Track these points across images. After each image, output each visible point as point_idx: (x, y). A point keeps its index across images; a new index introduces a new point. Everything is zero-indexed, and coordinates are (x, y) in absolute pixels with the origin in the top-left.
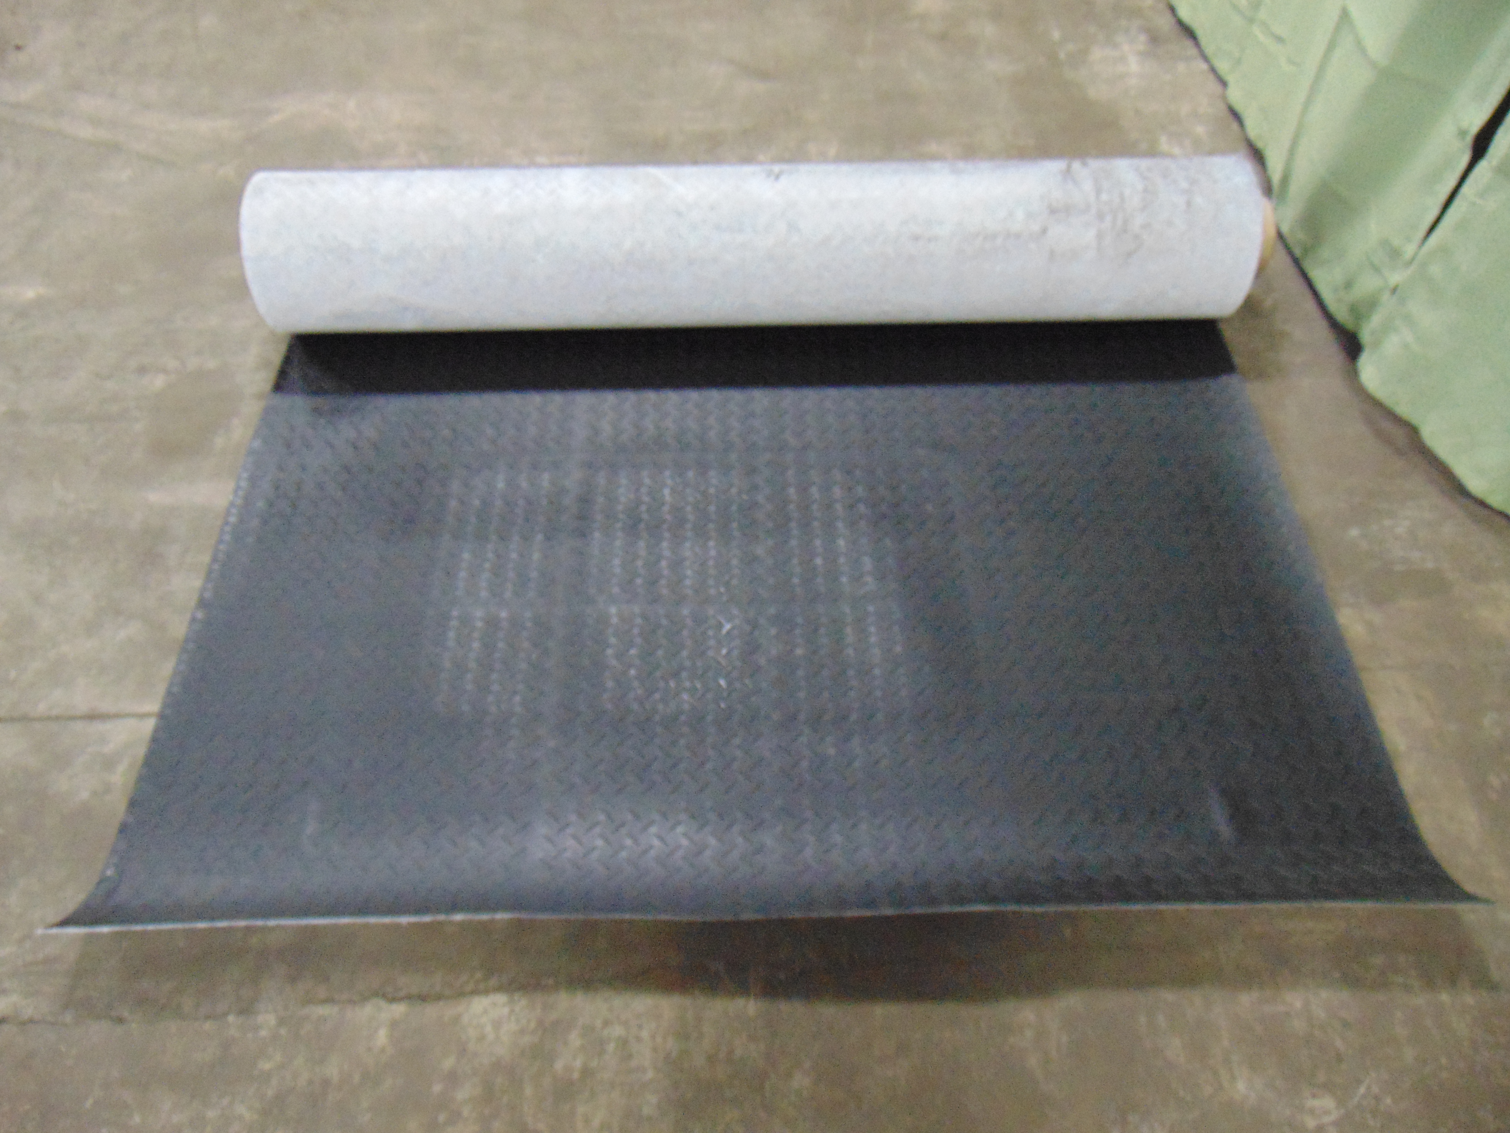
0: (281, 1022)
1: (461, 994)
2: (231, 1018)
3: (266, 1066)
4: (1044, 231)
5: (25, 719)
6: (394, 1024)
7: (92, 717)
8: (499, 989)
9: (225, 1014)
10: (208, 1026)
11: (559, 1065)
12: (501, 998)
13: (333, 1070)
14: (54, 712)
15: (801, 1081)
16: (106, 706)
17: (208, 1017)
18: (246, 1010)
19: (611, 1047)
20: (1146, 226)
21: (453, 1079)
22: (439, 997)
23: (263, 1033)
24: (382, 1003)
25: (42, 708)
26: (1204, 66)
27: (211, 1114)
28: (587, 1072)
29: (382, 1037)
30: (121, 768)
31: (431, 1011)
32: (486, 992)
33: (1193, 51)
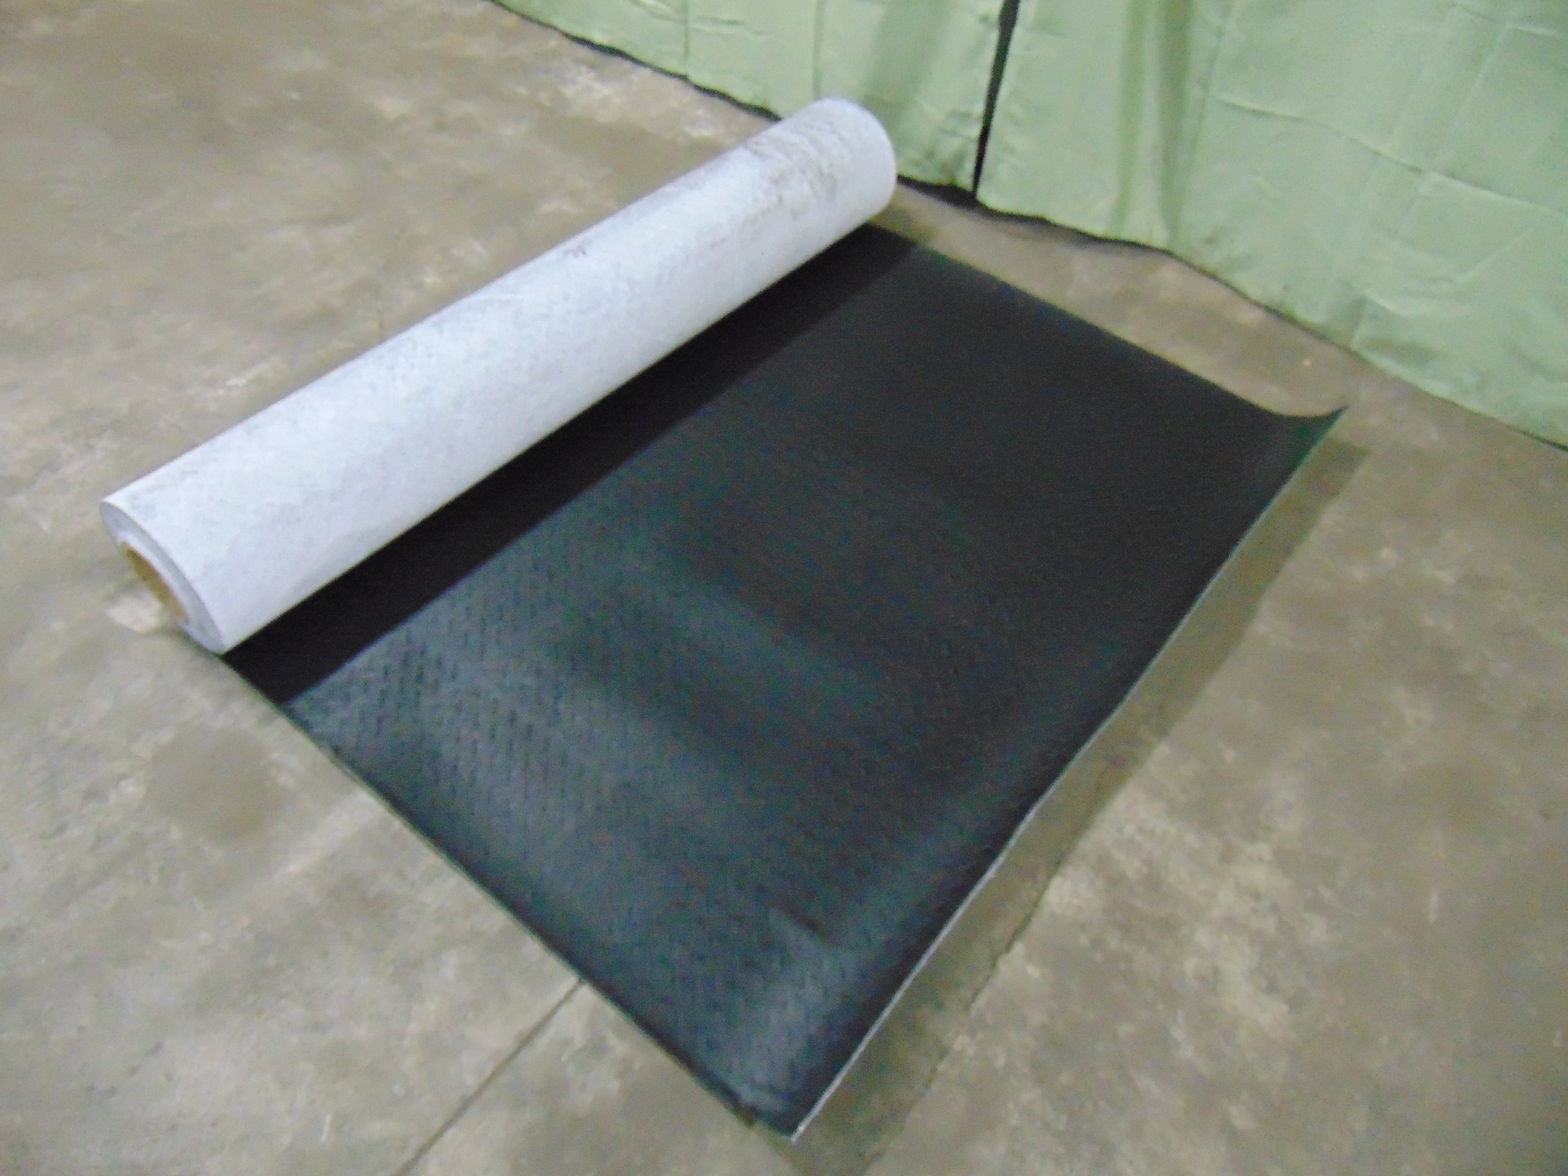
0: (972, 1033)
1: (1036, 903)
2: (941, 1068)
3: (1001, 1061)
4: (780, 199)
5: (466, 1104)
6: (1029, 958)
7: (527, 1040)
8: (1050, 877)
9: (934, 1070)
10: (934, 1088)
11: (1131, 874)
12: (1056, 881)
13: (1037, 1017)
14: (488, 1071)
15: (1230, 755)
16: (525, 1023)
17: (927, 1086)
18: (943, 1053)
19: (1138, 839)
20: (831, 165)
21: (1097, 943)
22: (1028, 919)
23: (971, 1051)
24: (1007, 957)
25: (471, 1081)
26: (647, 72)
27: (1015, 1120)
28: (1148, 862)
29: (1033, 971)
30: (612, 1040)
31: (1036, 926)
32: (1045, 887)
33: (627, 65)
